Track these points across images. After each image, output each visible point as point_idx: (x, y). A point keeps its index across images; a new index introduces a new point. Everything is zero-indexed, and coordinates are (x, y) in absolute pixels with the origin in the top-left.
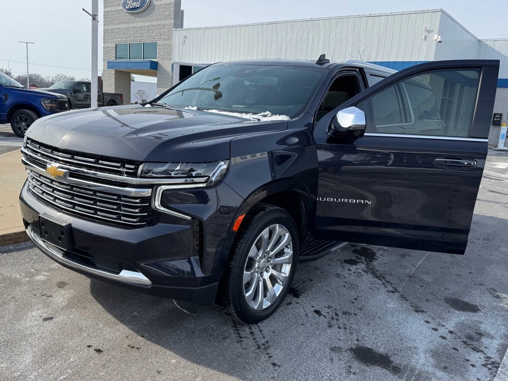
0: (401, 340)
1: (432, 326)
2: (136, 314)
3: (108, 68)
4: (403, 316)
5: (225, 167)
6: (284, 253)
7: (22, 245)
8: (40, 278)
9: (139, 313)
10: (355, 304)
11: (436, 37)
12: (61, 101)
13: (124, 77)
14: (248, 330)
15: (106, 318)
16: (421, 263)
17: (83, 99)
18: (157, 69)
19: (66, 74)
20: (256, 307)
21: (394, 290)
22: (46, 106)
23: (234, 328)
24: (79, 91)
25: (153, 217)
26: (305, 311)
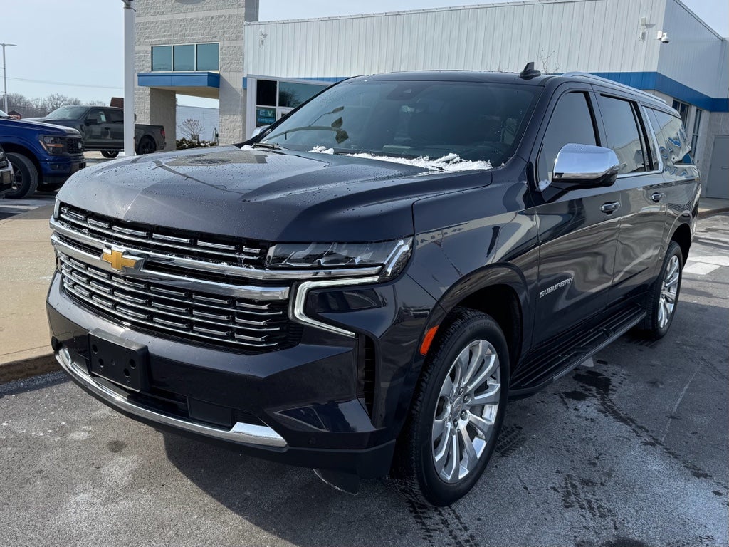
0: (684, 525)
1: (726, 499)
2: (249, 493)
3: (139, 85)
4: (677, 485)
5: (406, 248)
6: (487, 387)
7: (39, 379)
8: (79, 435)
9: (253, 492)
10: (598, 468)
11: (660, 34)
12: (71, 139)
13: (164, 98)
14: (437, 518)
15: (201, 503)
16: (685, 394)
17: (100, 134)
18: (219, 87)
19: (65, 95)
20: (449, 478)
21: (653, 441)
22: (47, 147)
23: (414, 515)
24: (94, 122)
25: (289, 333)
26: (521, 481)
